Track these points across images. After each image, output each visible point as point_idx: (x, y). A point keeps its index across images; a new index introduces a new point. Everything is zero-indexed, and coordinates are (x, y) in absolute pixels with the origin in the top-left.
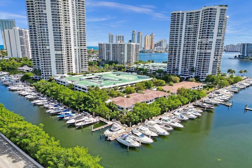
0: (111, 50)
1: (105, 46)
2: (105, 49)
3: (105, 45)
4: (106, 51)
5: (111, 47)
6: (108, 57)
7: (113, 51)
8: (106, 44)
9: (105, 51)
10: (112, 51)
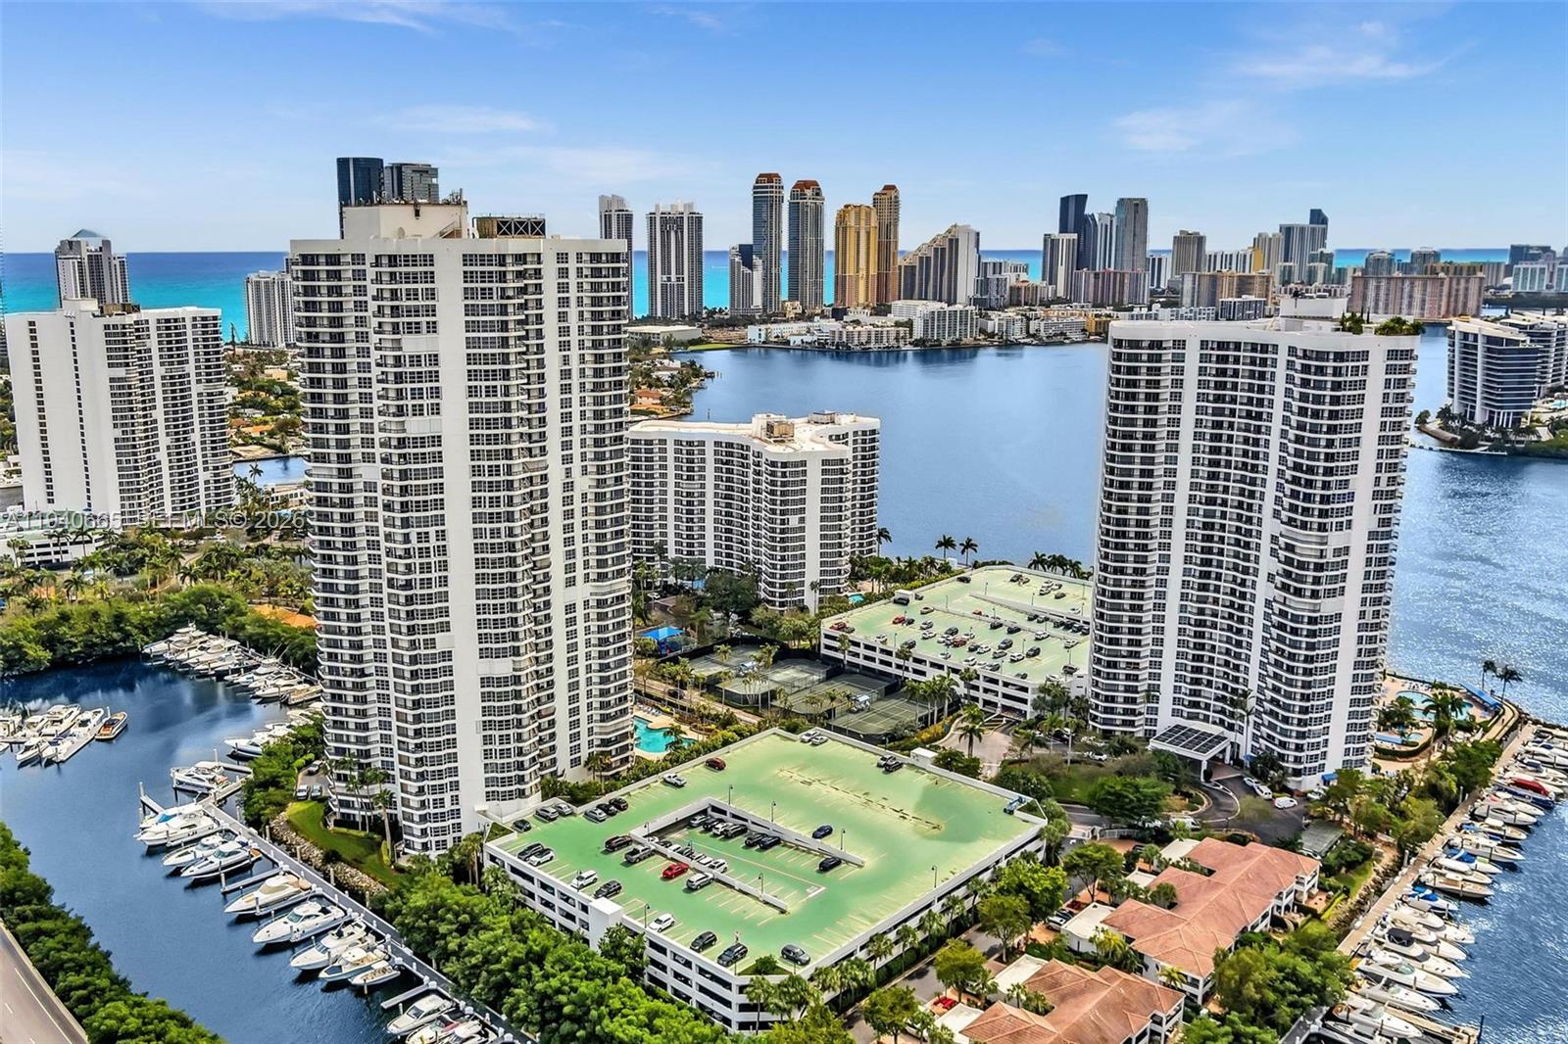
0: (710, 482)
1: (670, 455)
2: (671, 472)
3: (670, 447)
4: (677, 485)
5: (710, 456)
6: (689, 529)
7: (723, 485)
8: (678, 442)
9: (671, 489)
10: (717, 486)
